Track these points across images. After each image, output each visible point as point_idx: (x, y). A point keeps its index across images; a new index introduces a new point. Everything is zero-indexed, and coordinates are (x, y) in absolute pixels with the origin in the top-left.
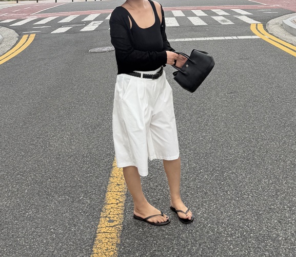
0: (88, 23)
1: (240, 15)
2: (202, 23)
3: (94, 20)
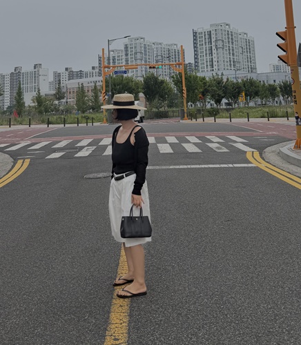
0: (81, 148)
1: (236, 142)
2: (197, 150)
3: (87, 146)
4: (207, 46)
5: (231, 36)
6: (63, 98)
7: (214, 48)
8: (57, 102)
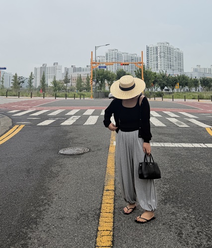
4: (155, 55)
5: (169, 50)
6: (69, 82)
7: (159, 57)
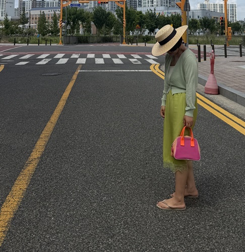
0: (41, 60)
6: (27, 23)
8: (21, 26)
